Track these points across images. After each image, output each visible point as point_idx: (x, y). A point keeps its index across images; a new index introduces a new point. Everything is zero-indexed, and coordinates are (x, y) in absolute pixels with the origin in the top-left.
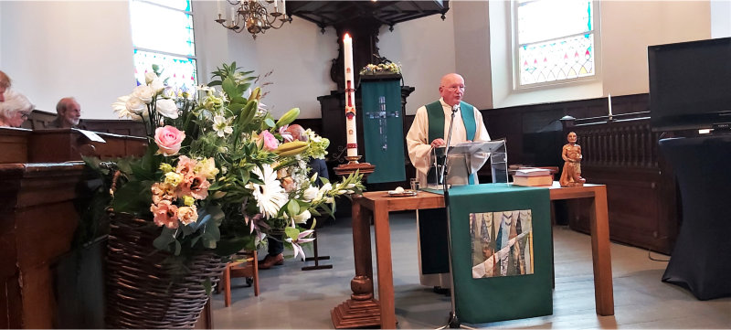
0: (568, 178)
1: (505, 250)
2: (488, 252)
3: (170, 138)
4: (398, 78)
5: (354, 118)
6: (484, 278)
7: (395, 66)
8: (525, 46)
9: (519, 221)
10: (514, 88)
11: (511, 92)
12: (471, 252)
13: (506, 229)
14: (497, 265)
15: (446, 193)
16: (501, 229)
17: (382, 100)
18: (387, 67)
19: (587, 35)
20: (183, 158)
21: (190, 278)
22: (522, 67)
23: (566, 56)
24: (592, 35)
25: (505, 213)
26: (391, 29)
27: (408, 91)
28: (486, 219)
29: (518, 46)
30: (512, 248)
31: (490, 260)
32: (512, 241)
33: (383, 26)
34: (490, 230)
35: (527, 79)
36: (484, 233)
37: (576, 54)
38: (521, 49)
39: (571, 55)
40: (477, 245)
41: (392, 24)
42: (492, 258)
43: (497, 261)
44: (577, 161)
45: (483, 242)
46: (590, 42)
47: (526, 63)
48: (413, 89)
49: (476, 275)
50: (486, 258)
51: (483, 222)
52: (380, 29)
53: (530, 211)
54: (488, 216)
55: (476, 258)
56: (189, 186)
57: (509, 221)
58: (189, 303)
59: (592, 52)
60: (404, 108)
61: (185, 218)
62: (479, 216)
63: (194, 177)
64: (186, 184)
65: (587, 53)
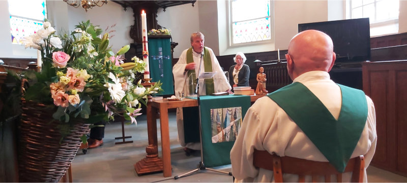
0: (260, 91)
1: (228, 128)
2: (220, 129)
3: (62, 58)
4: (169, 37)
5: (148, 57)
6: (218, 143)
7: (168, 31)
8: (236, 23)
9: (235, 113)
10: (230, 45)
11: (229, 47)
12: (211, 129)
13: (229, 117)
14: (224, 136)
15: (199, 98)
16: (226, 117)
17: (160, 49)
18: (163, 31)
19: (267, 18)
20: (69, 69)
21: (70, 137)
22: (234, 34)
23: (257, 29)
24: (270, 18)
25: (229, 108)
26: (164, 10)
27: (174, 45)
28: (219, 112)
29: (232, 23)
30: (232, 127)
31: (221, 134)
32: (232, 123)
33: (160, 9)
34: (221, 118)
35: (237, 40)
36: (218, 119)
37: (262, 28)
38: (234, 25)
39: (259, 28)
40: (214, 126)
41: (165, 7)
42: (222, 132)
43: (224, 134)
44: (264, 82)
45: (217, 124)
46: (268, 22)
47: (236, 32)
48: (177, 44)
49: (214, 141)
50: (219, 132)
51: (218, 114)
52: (158, 10)
53: (241, 107)
54: (220, 110)
55: (214, 132)
56: (74, 84)
57: (230, 113)
58: (68, 152)
59: (270, 27)
60: (172, 54)
61: (73, 101)
62: (215, 110)
63: (76, 79)
64: (72, 83)
65: (267, 27)
